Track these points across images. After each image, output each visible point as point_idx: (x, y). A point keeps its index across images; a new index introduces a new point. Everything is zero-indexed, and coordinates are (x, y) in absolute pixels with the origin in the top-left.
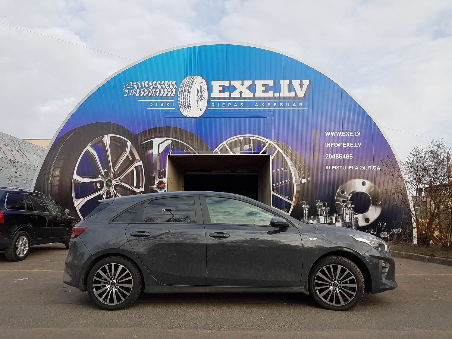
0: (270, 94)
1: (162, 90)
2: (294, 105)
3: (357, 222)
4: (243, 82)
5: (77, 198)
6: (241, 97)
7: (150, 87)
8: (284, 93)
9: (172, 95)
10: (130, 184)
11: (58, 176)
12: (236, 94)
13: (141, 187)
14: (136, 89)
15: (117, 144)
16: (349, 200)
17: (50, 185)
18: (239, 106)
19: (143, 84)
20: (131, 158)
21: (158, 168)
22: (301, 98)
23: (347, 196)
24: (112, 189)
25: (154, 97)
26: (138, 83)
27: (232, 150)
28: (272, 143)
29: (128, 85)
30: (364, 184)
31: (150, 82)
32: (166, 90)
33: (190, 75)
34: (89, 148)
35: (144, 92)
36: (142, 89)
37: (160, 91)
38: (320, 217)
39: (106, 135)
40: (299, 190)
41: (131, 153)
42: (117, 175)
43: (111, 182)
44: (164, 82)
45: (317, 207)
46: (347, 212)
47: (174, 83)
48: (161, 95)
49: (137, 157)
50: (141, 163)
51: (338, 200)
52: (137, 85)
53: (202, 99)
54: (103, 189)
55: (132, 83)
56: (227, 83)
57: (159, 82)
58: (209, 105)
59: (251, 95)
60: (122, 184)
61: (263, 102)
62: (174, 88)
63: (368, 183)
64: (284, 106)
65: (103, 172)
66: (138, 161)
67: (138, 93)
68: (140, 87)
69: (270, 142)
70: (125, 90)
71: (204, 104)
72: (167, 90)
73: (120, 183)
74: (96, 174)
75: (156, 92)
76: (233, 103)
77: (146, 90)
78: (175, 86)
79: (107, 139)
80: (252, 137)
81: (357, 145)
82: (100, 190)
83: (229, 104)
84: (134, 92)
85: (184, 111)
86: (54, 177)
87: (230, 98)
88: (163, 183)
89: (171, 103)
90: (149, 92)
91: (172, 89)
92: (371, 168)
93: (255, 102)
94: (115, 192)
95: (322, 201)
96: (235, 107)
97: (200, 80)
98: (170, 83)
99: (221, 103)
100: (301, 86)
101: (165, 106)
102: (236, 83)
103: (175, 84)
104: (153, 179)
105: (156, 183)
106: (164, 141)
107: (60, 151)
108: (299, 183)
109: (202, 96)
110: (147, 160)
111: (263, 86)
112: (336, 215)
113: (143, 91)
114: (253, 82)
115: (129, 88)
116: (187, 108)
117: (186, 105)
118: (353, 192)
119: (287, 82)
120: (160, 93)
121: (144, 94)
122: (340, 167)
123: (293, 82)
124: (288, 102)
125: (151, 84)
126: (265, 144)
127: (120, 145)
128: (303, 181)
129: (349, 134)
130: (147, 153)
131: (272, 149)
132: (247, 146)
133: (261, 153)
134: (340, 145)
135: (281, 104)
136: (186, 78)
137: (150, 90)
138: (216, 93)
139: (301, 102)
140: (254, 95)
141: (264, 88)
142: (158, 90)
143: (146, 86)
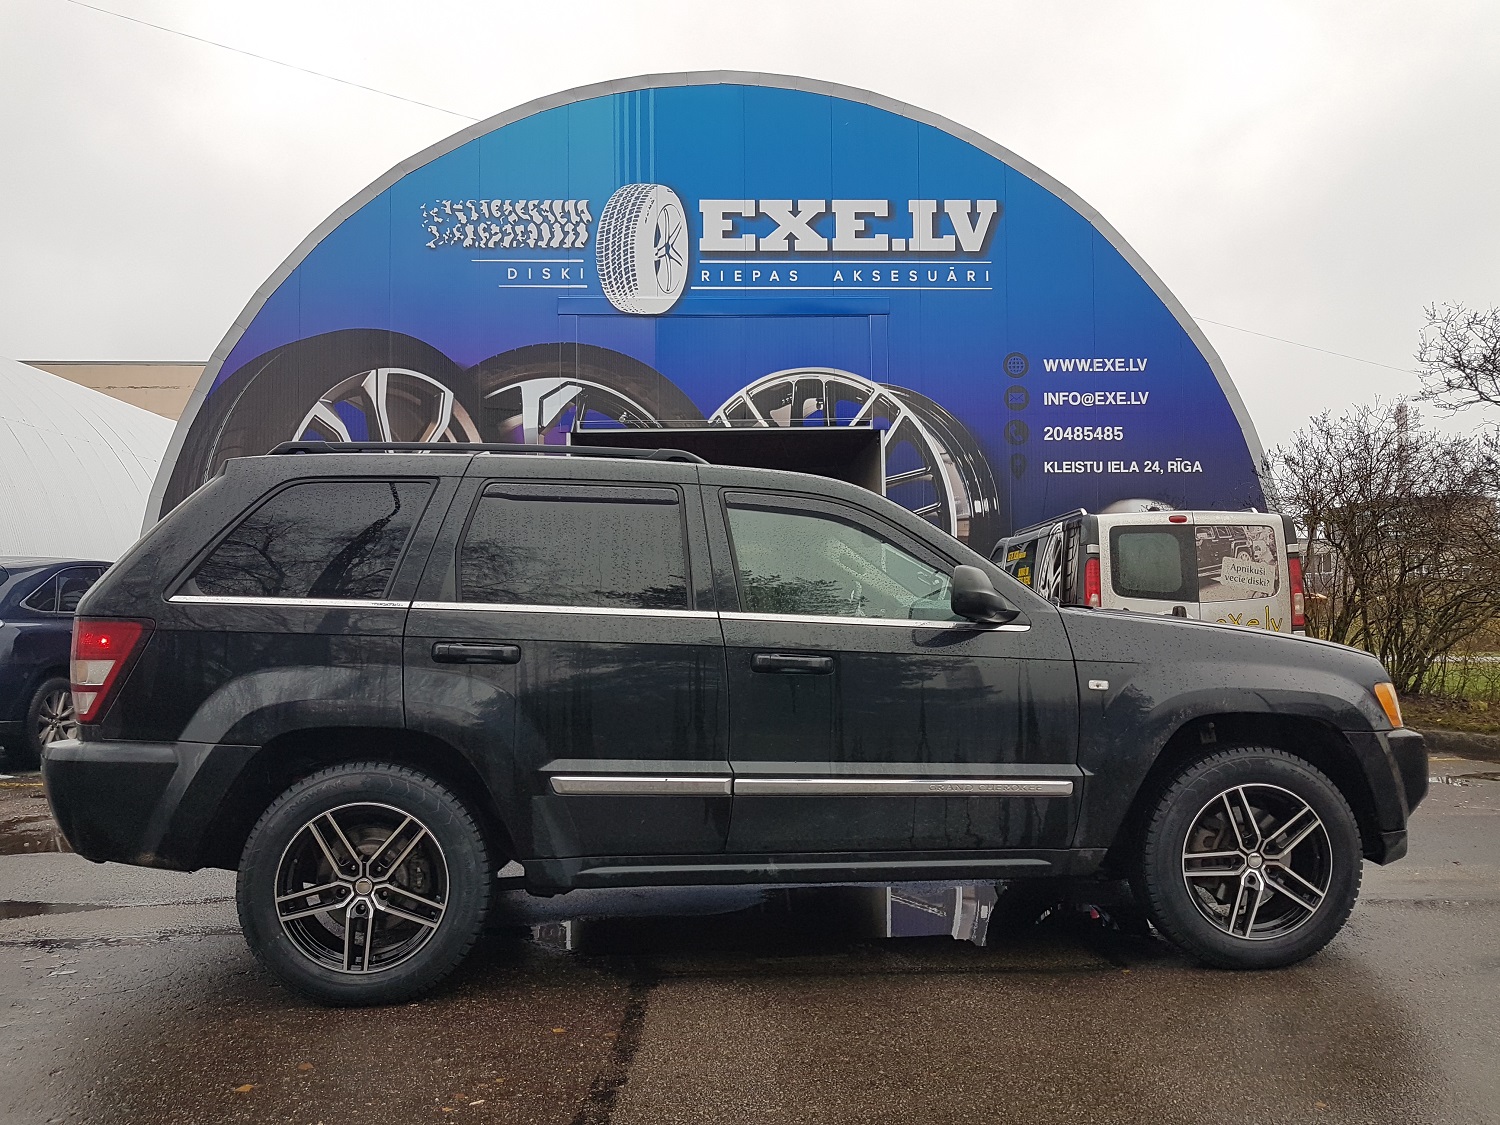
0: (879, 242)
1: (545, 227)
2: (952, 276)
4: (795, 205)
6: (791, 252)
7: (507, 216)
8: (922, 239)
9: (578, 244)
12: (774, 242)
14: (466, 225)
15: (410, 395)
18: (785, 280)
19: (484, 208)
22: (972, 255)
25: (520, 249)
26: (468, 204)
27: (766, 416)
28: (886, 392)
29: (436, 210)
31: (507, 202)
32: (557, 227)
33: (632, 182)
34: (321, 411)
35: (487, 234)
39: (374, 371)
41: (454, 425)
44: (551, 204)
47: (582, 205)
48: (542, 244)
49: (475, 438)
52: (466, 211)
53: (670, 257)
55: (448, 204)
56: (746, 207)
57: (536, 203)
58: (692, 276)
59: (821, 245)
61: (857, 267)
62: (582, 220)
64: (922, 280)
67: (471, 235)
68: (475, 216)
69: (879, 389)
70: (427, 226)
71: (677, 274)
72: (562, 227)
75: (526, 233)
76: (766, 271)
77: (495, 228)
78: (587, 217)
79: (376, 384)
80: (825, 376)
83: (757, 273)
84: (458, 234)
85: (618, 295)
87: (758, 253)
89: (573, 269)
90: (504, 234)
91: (578, 223)
92: (1176, 466)
93: (836, 268)
96: (774, 283)
97: (662, 195)
98: (570, 205)
99: (729, 270)
100: (973, 217)
101: (556, 278)
102: (776, 208)
103: (586, 211)
106: (557, 389)
108: (967, 513)
109: (671, 251)
111: (858, 216)
113: (485, 230)
114: (828, 206)
115: (440, 220)
116: (627, 287)
117: (621, 277)
119: (931, 205)
120: (540, 237)
121: (488, 241)
122: (1085, 466)
123: (949, 206)
124: (932, 268)
125: (511, 208)
126: (866, 397)
127: (418, 401)
128: (978, 507)
129: (1114, 365)
130: (505, 427)
131: (886, 412)
132: (810, 405)
133: (856, 420)
134: (1089, 400)
135: (913, 276)
136: (620, 191)
137: (508, 228)
138: (712, 240)
139: (970, 266)
140: (830, 245)
141: (860, 225)
142: (532, 227)
143: (494, 213)
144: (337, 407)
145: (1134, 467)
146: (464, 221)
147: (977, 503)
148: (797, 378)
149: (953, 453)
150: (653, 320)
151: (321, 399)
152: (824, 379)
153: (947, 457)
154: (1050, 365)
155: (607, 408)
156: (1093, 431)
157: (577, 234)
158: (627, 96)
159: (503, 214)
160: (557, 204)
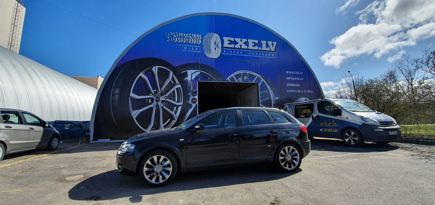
0: (257, 48)
1: (192, 39)
2: (270, 55)
4: (241, 40)
5: (134, 109)
6: (241, 48)
8: (264, 48)
9: (199, 43)
10: (173, 100)
11: (118, 94)
12: (238, 46)
13: (180, 102)
14: (175, 38)
15: (163, 72)
17: (111, 100)
18: (240, 53)
19: (180, 34)
20: (173, 83)
21: (192, 89)
22: (273, 52)
24: (160, 103)
25: (187, 43)
26: (176, 33)
27: (237, 79)
28: (259, 76)
29: (169, 34)
30: (306, 100)
31: (185, 34)
32: (195, 39)
33: (210, 32)
34: (142, 75)
37: (191, 40)
39: (155, 67)
40: (275, 103)
41: (173, 79)
42: (163, 94)
43: (159, 98)
44: (194, 35)
47: (200, 36)
48: (192, 43)
49: (177, 82)
50: (180, 86)
52: (176, 35)
54: (153, 104)
55: (172, 33)
56: (232, 39)
57: (191, 34)
58: (222, 52)
59: (246, 47)
61: (253, 52)
62: (200, 39)
64: (265, 55)
65: (153, 91)
66: (178, 85)
67: (177, 40)
68: (178, 36)
69: (258, 75)
70: (167, 37)
71: (220, 51)
72: (196, 40)
73: (166, 99)
74: (148, 92)
75: (188, 40)
76: (236, 51)
77: (182, 39)
78: (201, 38)
79: (155, 69)
81: (302, 79)
82: (151, 104)
83: (234, 52)
84: (174, 39)
85: (207, 54)
86: (114, 95)
87: (234, 48)
88: (195, 99)
89: (198, 48)
90: (184, 40)
91: (199, 39)
92: (308, 91)
93: (249, 52)
94: (162, 105)
96: (238, 54)
97: (216, 35)
98: (198, 36)
99: (229, 51)
100: (273, 45)
101: (195, 50)
102: (238, 40)
104: (189, 96)
105: (191, 99)
106: (195, 72)
107: (119, 76)
108: (274, 99)
109: (218, 46)
110: (184, 83)
111: (253, 43)
113: (180, 39)
114: (247, 40)
115: (170, 36)
116: (209, 52)
120: (191, 41)
121: (180, 41)
122: (294, 91)
123: (268, 42)
124: (266, 53)
125: (185, 35)
126: (256, 77)
127: (165, 73)
128: (277, 98)
129: (298, 73)
130: (184, 79)
131: (259, 80)
132: (245, 78)
133: (253, 81)
134: (294, 79)
135: (263, 54)
136: (207, 34)
137: (185, 39)
138: (226, 45)
139: (273, 54)
140: (248, 47)
141: (253, 44)
143: (182, 36)
144: (145, 74)
145: (302, 91)
147: (276, 97)
148: (243, 72)
149: (271, 88)
150: (214, 60)
151: (142, 72)
152: (248, 73)
154: (287, 72)
155: (206, 77)
156: (295, 85)
157: (199, 41)
158: (209, 16)
159: (184, 36)
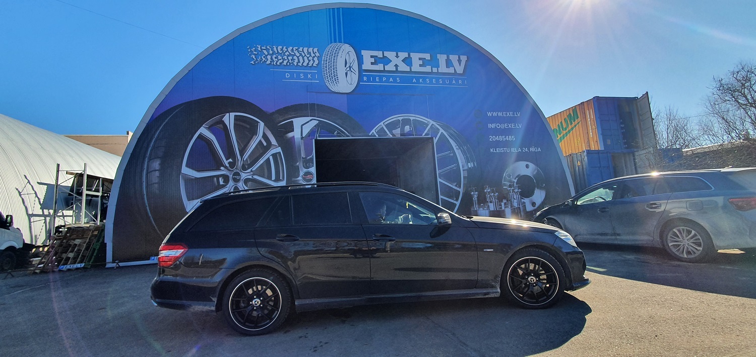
0: (428, 69)
1: (301, 58)
2: (454, 82)
3: (524, 206)
4: (397, 54)
5: (190, 198)
6: (397, 71)
7: (285, 53)
9: (314, 65)
10: (266, 176)
11: (158, 170)
12: (390, 67)
13: (281, 180)
14: (267, 55)
15: (244, 124)
16: (515, 184)
17: (144, 183)
18: (395, 81)
19: (275, 49)
20: (265, 144)
21: (303, 155)
22: (460, 74)
23: (514, 180)
24: (241, 185)
25: (290, 65)
27: (391, 132)
28: (434, 123)
29: (254, 49)
30: (527, 166)
31: (285, 47)
32: (305, 58)
33: (335, 42)
34: (203, 131)
35: (277, 60)
36: (275, 56)
38: (490, 204)
39: (228, 114)
40: (466, 175)
41: (265, 137)
42: (246, 166)
43: (239, 175)
44: (303, 50)
45: (485, 193)
46: (515, 197)
47: (316, 50)
48: (300, 64)
49: (274, 141)
50: (279, 150)
51: (505, 185)
52: (267, 50)
53: (351, 71)
54: (228, 186)
55: (259, 47)
56: (379, 54)
57: (297, 48)
58: (360, 79)
59: (407, 69)
60: (255, 177)
61: (421, 78)
62: (316, 56)
63: (531, 165)
64: (444, 83)
65: (226, 163)
66: (276, 147)
67: (269, 60)
68: (271, 52)
69: (432, 122)
70: (250, 55)
71: (355, 78)
72: (308, 58)
73: (252, 177)
74: (218, 165)
76: (388, 78)
77: (280, 57)
78: (317, 54)
79: (229, 119)
80: (412, 117)
81: (518, 126)
82: (223, 186)
83: (384, 79)
84: (264, 59)
85: (331, 85)
86: (150, 172)
87: (384, 71)
88: (310, 174)
89: (313, 75)
90: (284, 60)
91: (314, 57)
92: (532, 149)
93: (413, 77)
95: (490, 187)
96: (391, 82)
97: (347, 48)
98: (311, 50)
99: (374, 77)
100: (459, 61)
101: (306, 77)
102: (390, 55)
103: (317, 52)
104: (297, 169)
106: (308, 122)
107: (158, 135)
108: (466, 168)
109: (351, 69)
111: (420, 59)
112: (504, 201)
113: (275, 58)
114: (409, 55)
115: (256, 53)
116: (335, 82)
117: (332, 78)
118: (519, 175)
119: (445, 57)
120: (299, 61)
121: (277, 62)
122: (504, 150)
123: (451, 57)
124: (447, 79)
125: (286, 50)
126: (427, 125)
127: (248, 126)
129: (510, 114)
130: (287, 137)
131: (435, 131)
132: (407, 128)
133: (424, 135)
134: (502, 126)
135: (441, 81)
136: (330, 46)
137: (286, 57)
138: (367, 65)
139: (460, 79)
140: (411, 69)
141: (421, 62)
142: (295, 57)
143: (279, 51)
144: (210, 128)
145: (520, 150)
146: (266, 54)
147: (469, 164)
148: (402, 118)
149: (460, 146)
150: (346, 95)
151: (203, 125)
153: (457, 147)
154: (489, 114)
155: (331, 130)
158: (331, 10)
159: (283, 52)
160: (305, 50)
